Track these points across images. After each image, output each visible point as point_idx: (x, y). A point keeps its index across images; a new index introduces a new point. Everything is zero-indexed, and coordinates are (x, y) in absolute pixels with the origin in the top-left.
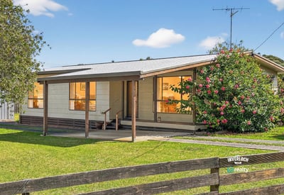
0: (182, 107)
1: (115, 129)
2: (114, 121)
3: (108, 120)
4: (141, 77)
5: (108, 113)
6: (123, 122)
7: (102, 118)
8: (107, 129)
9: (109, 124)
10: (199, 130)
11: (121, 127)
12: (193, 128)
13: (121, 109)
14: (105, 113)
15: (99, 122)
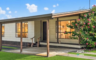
0: (73, 35)
1: (37, 47)
2: (37, 43)
3: (34, 42)
4: (53, 17)
5: (34, 39)
6: (41, 43)
7: (30, 41)
8: (33, 46)
9: (34, 44)
10: (82, 48)
11: (40, 46)
12: (79, 47)
13: (40, 37)
14: (32, 39)
15: (29, 43)
